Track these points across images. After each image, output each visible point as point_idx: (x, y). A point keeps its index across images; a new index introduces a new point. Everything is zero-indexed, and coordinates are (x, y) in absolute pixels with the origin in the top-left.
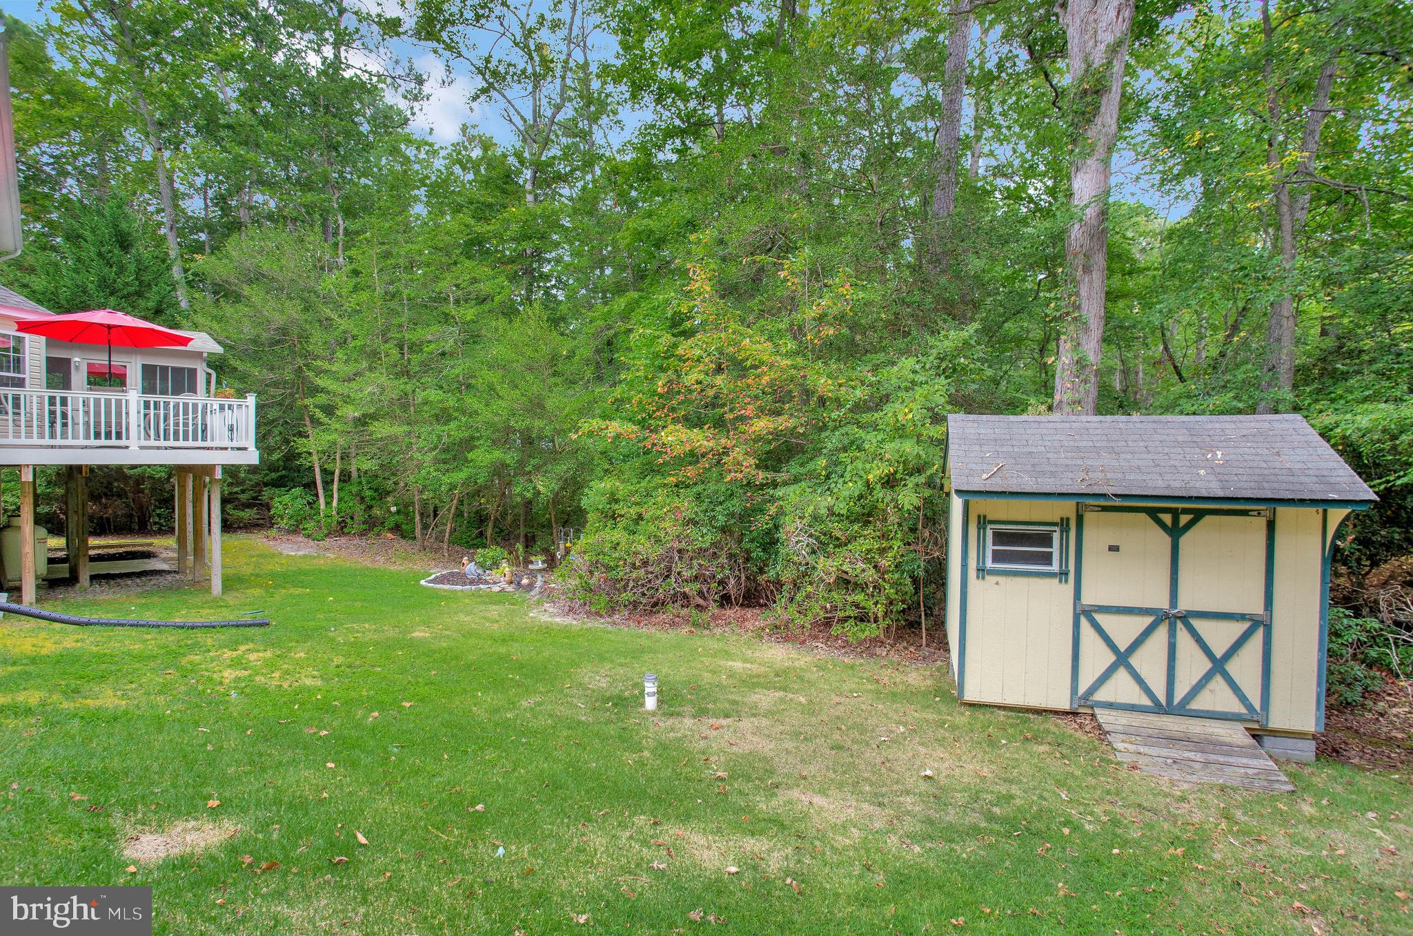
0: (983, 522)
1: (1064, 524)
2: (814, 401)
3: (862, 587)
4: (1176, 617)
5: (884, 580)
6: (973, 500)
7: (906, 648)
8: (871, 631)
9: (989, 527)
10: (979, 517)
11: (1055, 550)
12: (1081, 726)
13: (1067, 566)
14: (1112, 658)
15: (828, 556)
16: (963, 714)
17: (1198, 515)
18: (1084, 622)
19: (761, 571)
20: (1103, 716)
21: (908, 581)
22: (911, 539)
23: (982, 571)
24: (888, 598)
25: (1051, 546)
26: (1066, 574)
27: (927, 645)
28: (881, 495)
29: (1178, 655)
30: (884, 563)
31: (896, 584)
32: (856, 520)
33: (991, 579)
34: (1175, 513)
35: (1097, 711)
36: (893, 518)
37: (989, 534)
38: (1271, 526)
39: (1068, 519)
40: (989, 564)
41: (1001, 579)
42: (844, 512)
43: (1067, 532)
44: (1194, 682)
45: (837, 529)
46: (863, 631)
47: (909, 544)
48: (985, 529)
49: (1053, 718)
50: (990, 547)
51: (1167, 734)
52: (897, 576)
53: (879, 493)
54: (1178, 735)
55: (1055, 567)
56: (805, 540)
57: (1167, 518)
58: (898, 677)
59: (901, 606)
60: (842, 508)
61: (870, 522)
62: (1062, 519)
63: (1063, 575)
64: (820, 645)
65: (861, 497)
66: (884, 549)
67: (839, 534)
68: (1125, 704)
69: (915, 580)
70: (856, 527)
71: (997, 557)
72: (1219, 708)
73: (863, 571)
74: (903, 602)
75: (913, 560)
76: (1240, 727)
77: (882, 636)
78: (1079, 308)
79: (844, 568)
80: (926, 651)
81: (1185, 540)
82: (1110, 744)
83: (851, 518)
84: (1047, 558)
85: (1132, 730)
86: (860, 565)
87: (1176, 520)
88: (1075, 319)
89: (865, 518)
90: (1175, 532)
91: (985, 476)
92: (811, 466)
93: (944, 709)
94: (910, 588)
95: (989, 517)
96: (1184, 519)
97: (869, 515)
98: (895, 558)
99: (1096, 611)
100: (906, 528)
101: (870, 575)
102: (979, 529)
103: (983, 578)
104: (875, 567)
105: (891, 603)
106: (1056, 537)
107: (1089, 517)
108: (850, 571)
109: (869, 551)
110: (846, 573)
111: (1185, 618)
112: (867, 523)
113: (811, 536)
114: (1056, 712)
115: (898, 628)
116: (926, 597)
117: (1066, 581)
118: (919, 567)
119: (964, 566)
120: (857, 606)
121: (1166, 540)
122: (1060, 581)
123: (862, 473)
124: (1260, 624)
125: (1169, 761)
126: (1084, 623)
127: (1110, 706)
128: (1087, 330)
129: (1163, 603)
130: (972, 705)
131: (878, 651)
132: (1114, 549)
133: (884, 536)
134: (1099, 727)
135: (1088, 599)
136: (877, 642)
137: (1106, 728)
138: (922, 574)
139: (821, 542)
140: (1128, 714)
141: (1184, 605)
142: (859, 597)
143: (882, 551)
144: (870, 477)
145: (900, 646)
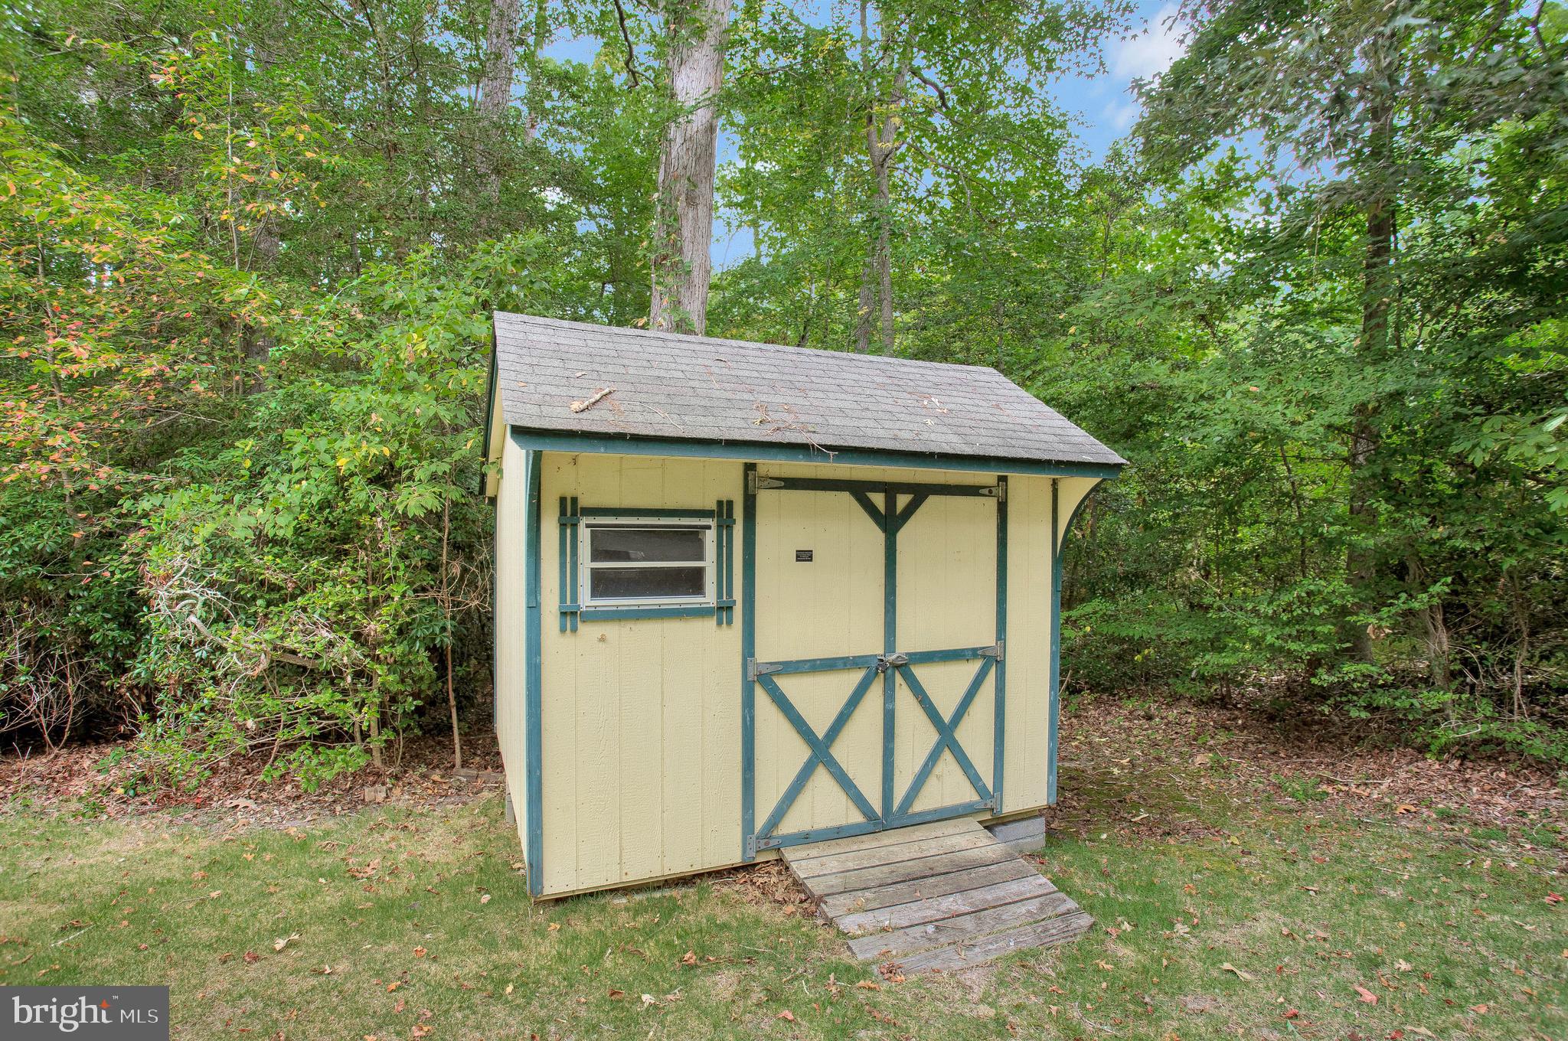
0: (571, 511)
1: (723, 512)
2: (235, 340)
3: (333, 677)
4: (897, 667)
5: (376, 659)
6: (553, 453)
7: (424, 776)
8: (349, 758)
9: (584, 521)
10: (563, 500)
11: (709, 564)
12: (764, 889)
13: (730, 593)
14: (804, 753)
15: (255, 622)
16: (541, 932)
17: (921, 493)
18: (761, 697)
19: (120, 669)
20: (804, 863)
21: (423, 655)
22: (428, 579)
23: (570, 616)
24: (384, 690)
25: (701, 558)
26: (730, 608)
27: (465, 764)
28: (363, 496)
29: (897, 731)
30: (374, 627)
31: (398, 665)
32: (320, 551)
33: (589, 632)
34: (891, 489)
35: (789, 854)
36: (391, 542)
37: (584, 535)
38: (1002, 509)
39: (730, 503)
40: (586, 600)
41: (611, 630)
42: (288, 533)
43: (730, 528)
44: (917, 769)
45: (269, 567)
46: (329, 763)
47: (424, 590)
48: (575, 526)
49: (716, 888)
50: (586, 565)
51: (902, 870)
52: (399, 649)
53: (360, 493)
54: (915, 868)
55: (710, 597)
56: (200, 594)
57: (878, 499)
58: (406, 849)
59: (411, 704)
60: (285, 525)
61: (346, 553)
62: (720, 503)
63: (724, 610)
64: (242, 802)
65: (326, 504)
66: (376, 603)
67: (277, 578)
68: (827, 830)
69: (436, 653)
70: (314, 563)
71: (603, 584)
72: (948, 802)
73: (331, 644)
74: (416, 696)
75: (432, 618)
76: (973, 823)
77: (378, 763)
78: (680, 251)
79: (288, 643)
80: (461, 775)
81: (903, 536)
82: (829, 923)
83: (304, 545)
84: (692, 581)
85: (853, 880)
86: (325, 635)
87: (891, 503)
88: (675, 265)
89: (334, 547)
90: (890, 523)
91: (576, 405)
92: (227, 455)
93: (502, 929)
94: (427, 669)
95: (584, 502)
96: (903, 500)
97: (346, 539)
98: (396, 616)
99: (778, 673)
100: (416, 561)
101: (346, 651)
102: (563, 526)
103: (574, 630)
104: (357, 637)
105: (393, 700)
106: (710, 538)
107: (766, 499)
108: (302, 648)
109: (342, 608)
110: (294, 652)
111: (903, 667)
112: (339, 556)
113: (212, 584)
114: (717, 874)
115: (410, 741)
116: (460, 681)
117: (730, 622)
118: (444, 629)
119: (534, 608)
120: (318, 713)
121: (876, 536)
122: (720, 623)
123: (326, 458)
124: (992, 660)
125: (930, 929)
126: (762, 699)
127: (806, 839)
128: (690, 285)
129: (875, 646)
130: (559, 901)
131: (368, 793)
132: (804, 556)
133: (375, 578)
134: (798, 885)
135: (767, 652)
136: (369, 775)
137: (816, 887)
138: (448, 641)
139: (238, 597)
140: (834, 848)
141: (905, 645)
142: (322, 697)
143: (370, 606)
144: (342, 462)
145: (413, 776)
